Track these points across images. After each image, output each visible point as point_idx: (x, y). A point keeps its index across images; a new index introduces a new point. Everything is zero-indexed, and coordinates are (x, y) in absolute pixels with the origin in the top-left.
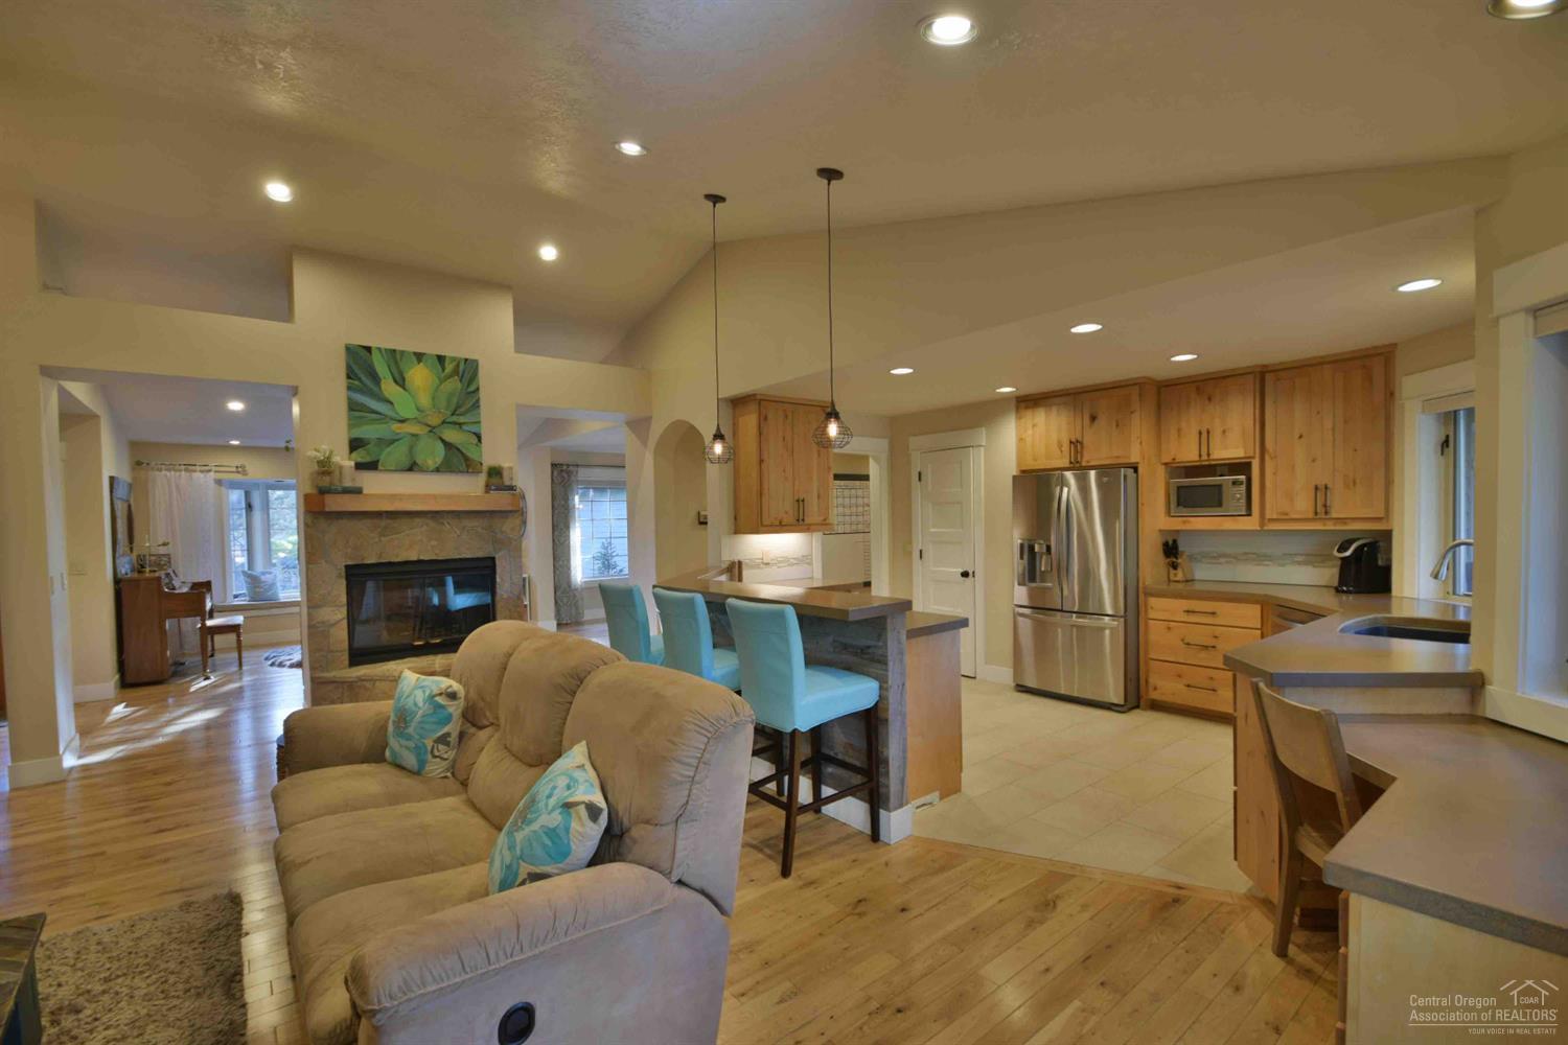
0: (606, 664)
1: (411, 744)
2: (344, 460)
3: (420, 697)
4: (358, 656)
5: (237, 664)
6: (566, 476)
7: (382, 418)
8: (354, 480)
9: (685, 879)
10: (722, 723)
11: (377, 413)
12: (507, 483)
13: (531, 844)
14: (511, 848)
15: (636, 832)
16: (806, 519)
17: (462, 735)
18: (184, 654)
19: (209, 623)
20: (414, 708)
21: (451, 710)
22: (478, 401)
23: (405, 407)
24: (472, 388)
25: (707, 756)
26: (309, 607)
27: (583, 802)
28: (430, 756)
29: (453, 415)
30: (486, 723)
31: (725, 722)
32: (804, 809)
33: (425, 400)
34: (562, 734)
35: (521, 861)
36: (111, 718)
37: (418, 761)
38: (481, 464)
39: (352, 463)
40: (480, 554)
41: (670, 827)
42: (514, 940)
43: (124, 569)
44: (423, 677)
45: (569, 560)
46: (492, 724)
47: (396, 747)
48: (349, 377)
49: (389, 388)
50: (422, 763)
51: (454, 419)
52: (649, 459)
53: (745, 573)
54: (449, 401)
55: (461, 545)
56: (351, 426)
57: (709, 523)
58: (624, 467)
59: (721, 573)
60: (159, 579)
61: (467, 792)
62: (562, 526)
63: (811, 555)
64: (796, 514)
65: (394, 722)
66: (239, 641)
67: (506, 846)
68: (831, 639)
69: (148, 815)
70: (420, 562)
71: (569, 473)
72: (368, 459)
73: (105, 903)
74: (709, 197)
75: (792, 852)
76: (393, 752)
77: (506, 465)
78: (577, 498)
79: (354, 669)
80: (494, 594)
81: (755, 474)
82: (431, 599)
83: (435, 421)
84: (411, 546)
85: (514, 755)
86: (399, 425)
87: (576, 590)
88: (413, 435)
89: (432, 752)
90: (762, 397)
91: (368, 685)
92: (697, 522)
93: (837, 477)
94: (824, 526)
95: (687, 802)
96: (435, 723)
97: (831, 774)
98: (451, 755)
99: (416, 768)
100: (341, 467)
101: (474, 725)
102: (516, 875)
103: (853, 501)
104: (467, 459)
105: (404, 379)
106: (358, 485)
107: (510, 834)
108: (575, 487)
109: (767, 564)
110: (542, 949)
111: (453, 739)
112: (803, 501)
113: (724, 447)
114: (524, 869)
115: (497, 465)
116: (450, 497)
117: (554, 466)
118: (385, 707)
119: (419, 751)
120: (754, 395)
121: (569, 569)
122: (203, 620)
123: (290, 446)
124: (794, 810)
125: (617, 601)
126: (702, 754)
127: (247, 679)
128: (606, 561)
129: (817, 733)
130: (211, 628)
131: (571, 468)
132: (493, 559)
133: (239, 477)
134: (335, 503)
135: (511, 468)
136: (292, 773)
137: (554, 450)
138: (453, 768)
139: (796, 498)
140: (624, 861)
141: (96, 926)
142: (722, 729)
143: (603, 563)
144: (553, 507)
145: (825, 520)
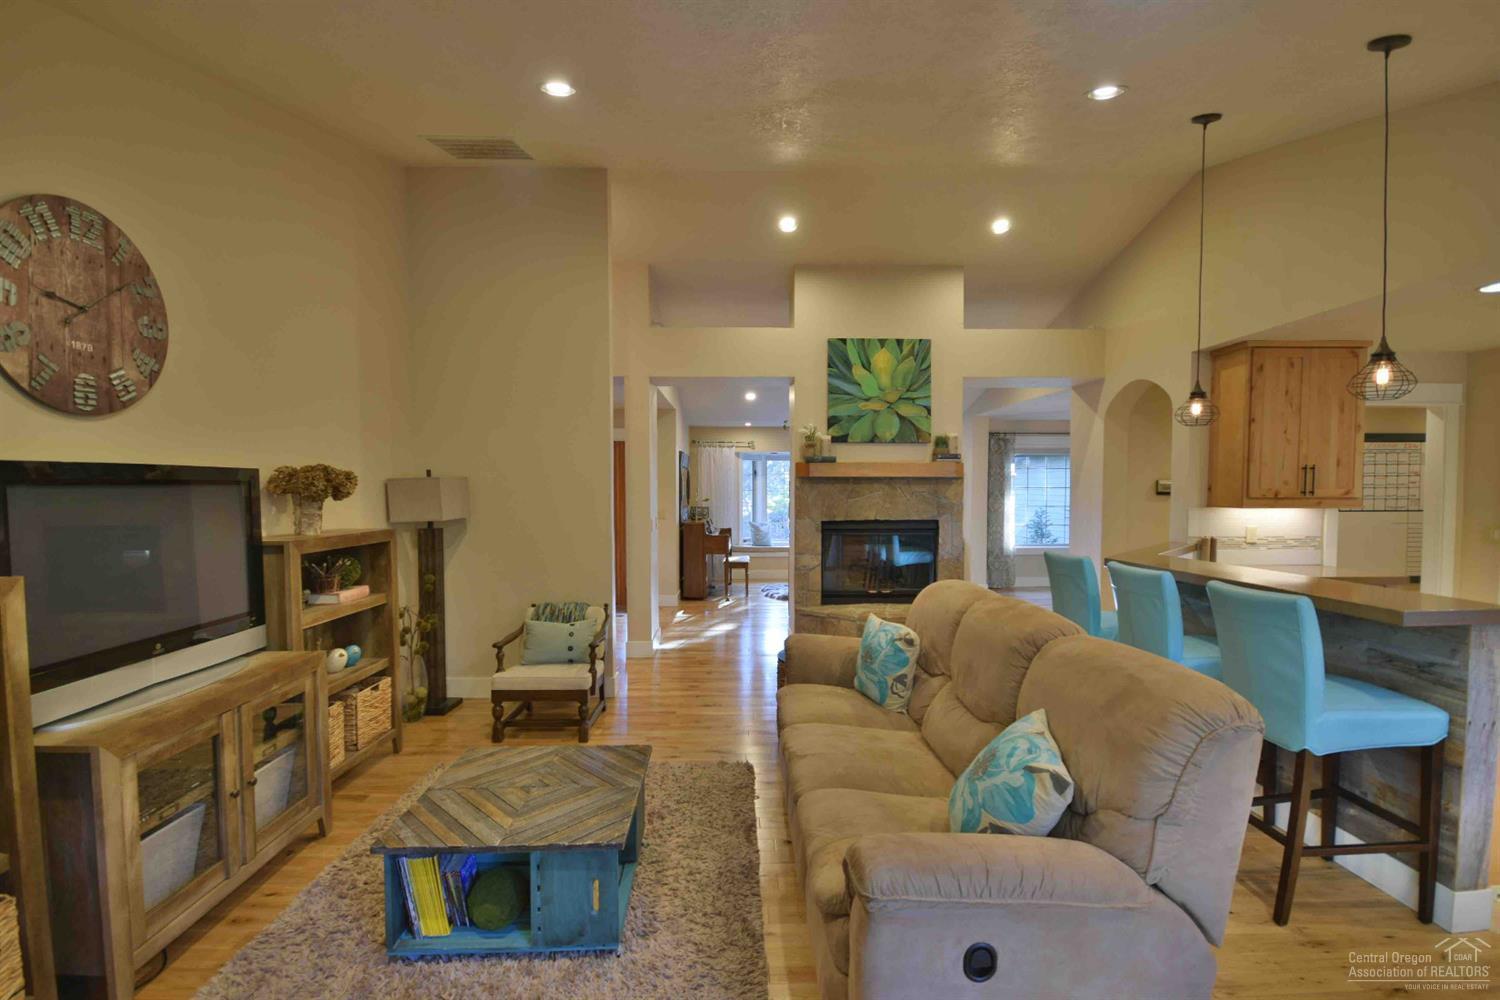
0: (1064, 635)
1: (876, 679)
2: (824, 435)
3: (883, 639)
4: (830, 597)
5: (745, 592)
6: (1002, 443)
7: (852, 398)
8: (830, 451)
9: (1160, 885)
10: (1221, 724)
11: (848, 394)
12: (952, 452)
13: (993, 797)
14: (973, 793)
15: (1102, 816)
16: (1316, 490)
17: (916, 679)
18: (713, 581)
19: (731, 559)
20: (879, 648)
21: (908, 654)
22: (929, 376)
23: (869, 389)
24: (924, 367)
25: (1198, 757)
26: (796, 554)
27: (1048, 771)
28: (890, 692)
29: (908, 390)
30: (937, 671)
31: (1224, 723)
32: (1310, 851)
33: (885, 380)
34: (1016, 697)
35: (983, 810)
36: (676, 620)
37: (880, 691)
38: (930, 435)
39: (829, 437)
40: (925, 517)
41: (1147, 825)
42: (984, 882)
43: (685, 517)
44: (885, 622)
45: (1002, 527)
46: (943, 674)
47: (864, 678)
48: (829, 366)
49: (858, 372)
50: (883, 697)
51: (909, 395)
52: (1099, 426)
53: (1220, 552)
54: (904, 379)
55: (908, 508)
56: (829, 407)
57: (1172, 494)
58: (1068, 434)
59: (1188, 550)
60: (703, 525)
61: (920, 730)
62: (997, 493)
63: (1322, 537)
64: (1302, 483)
65: (862, 657)
66: (747, 575)
67: (967, 790)
68: (1365, 646)
69: (698, 693)
70: (876, 521)
71: (1006, 441)
72: (841, 433)
73: (676, 748)
74: (1196, 119)
75: (1291, 899)
76: (860, 682)
77: (951, 435)
78: (1013, 466)
79: (826, 607)
80: (935, 554)
81: (1240, 435)
82: (880, 555)
83: (892, 398)
84: (870, 508)
85: (965, 707)
86: (864, 403)
87: (1008, 556)
88: (875, 411)
89: (892, 688)
90: (1254, 345)
91: (835, 621)
92: (1153, 492)
93: (1370, 438)
94: (1344, 500)
95: (1170, 802)
96: (894, 664)
97: (1353, 817)
98: (906, 694)
99: (878, 700)
100: (822, 441)
101: (926, 672)
102: (979, 821)
103: (1392, 469)
104: (918, 430)
105: (870, 364)
106: (833, 455)
107: (971, 780)
108: (1011, 455)
109: (1253, 544)
110: (1010, 901)
111: (909, 680)
112: (1313, 468)
113: (1204, 406)
114: (986, 819)
115: (944, 436)
116: (902, 465)
117: (991, 434)
118: (855, 642)
119: (881, 685)
120: (1245, 342)
121: (1002, 535)
122: (727, 557)
123: (787, 425)
124: (1297, 850)
125: (1063, 572)
126: (1192, 755)
127: (750, 605)
128: (1039, 530)
129: (1334, 764)
130: (731, 563)
131: (1008, 437)
132: (937, 522)
133: (749, 450)
134: (818, 470)
135: (956, 438)
136: (789, 683)
137: (992, 420)
138: (908, 705)
139: (1302, 465)
140: (1089, 842)
141: (672, 762)
142: (1220, 731)
143: (1036, 532)
144: (989, 473)
145: (1347, 493)
